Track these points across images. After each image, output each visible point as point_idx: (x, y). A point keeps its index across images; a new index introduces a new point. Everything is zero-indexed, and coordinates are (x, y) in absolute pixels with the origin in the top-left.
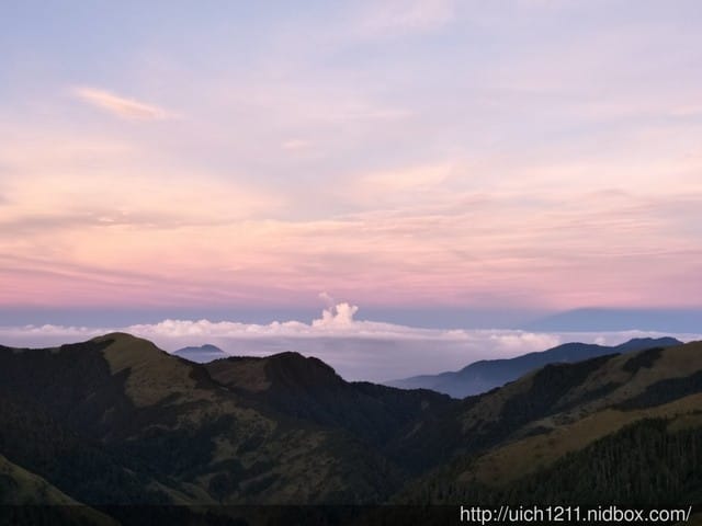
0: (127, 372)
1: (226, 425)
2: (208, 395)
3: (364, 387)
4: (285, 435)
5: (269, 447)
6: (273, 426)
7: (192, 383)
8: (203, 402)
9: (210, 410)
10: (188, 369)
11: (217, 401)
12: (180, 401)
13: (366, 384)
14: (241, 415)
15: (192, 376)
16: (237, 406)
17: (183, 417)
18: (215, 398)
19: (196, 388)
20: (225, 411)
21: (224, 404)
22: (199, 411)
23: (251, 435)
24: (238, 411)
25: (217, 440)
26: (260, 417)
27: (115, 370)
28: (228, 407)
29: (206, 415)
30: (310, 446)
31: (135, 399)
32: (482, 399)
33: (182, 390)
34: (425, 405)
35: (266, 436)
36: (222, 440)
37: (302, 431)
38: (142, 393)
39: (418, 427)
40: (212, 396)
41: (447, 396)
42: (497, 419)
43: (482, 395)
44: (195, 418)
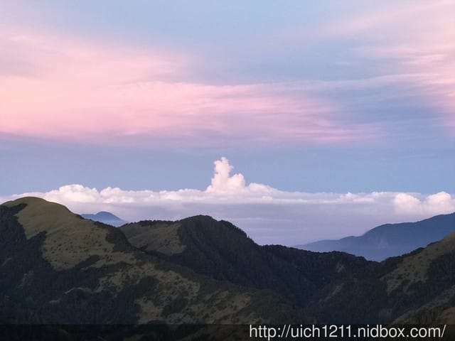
0: (42, 236)
1: (148, 287)
2: (127, 257)
3: (277, 250)
4: (208, 297)
5: (194, 308)
6: (196, 288)
7: (110, 246)
8: (123, 265)
9: (131, 272)
10: (105, 232)
11: (137, 264)
12: (99, 265)
13: (279, 247)
14: (162, 277)
15: (109, 239)
16: (157, 268)
17: (104, 279)
18: (135, 261)
19: (115, 250)
20: (147, 274)
21: (145, 267)
22: (119, 274)
23: (174, 297)
24: (160, 274)
25: (140, 302)
26: (181, 278)
27: (30, 233)
28: (149, 269)
29: (128, 277)
30: (236, 307)
31: (53, 263)
32: (405, 260)
33: (101, 253)
34: (340, 268)
35: (189, 298)
36: (146, 302)
37: (226, 293)
38: (60, 256)
39: (338, 288)
40: (132, 259)
41: (362, 258)
42: (423, 280)
43: (405, 256)
44: (117, 280)
